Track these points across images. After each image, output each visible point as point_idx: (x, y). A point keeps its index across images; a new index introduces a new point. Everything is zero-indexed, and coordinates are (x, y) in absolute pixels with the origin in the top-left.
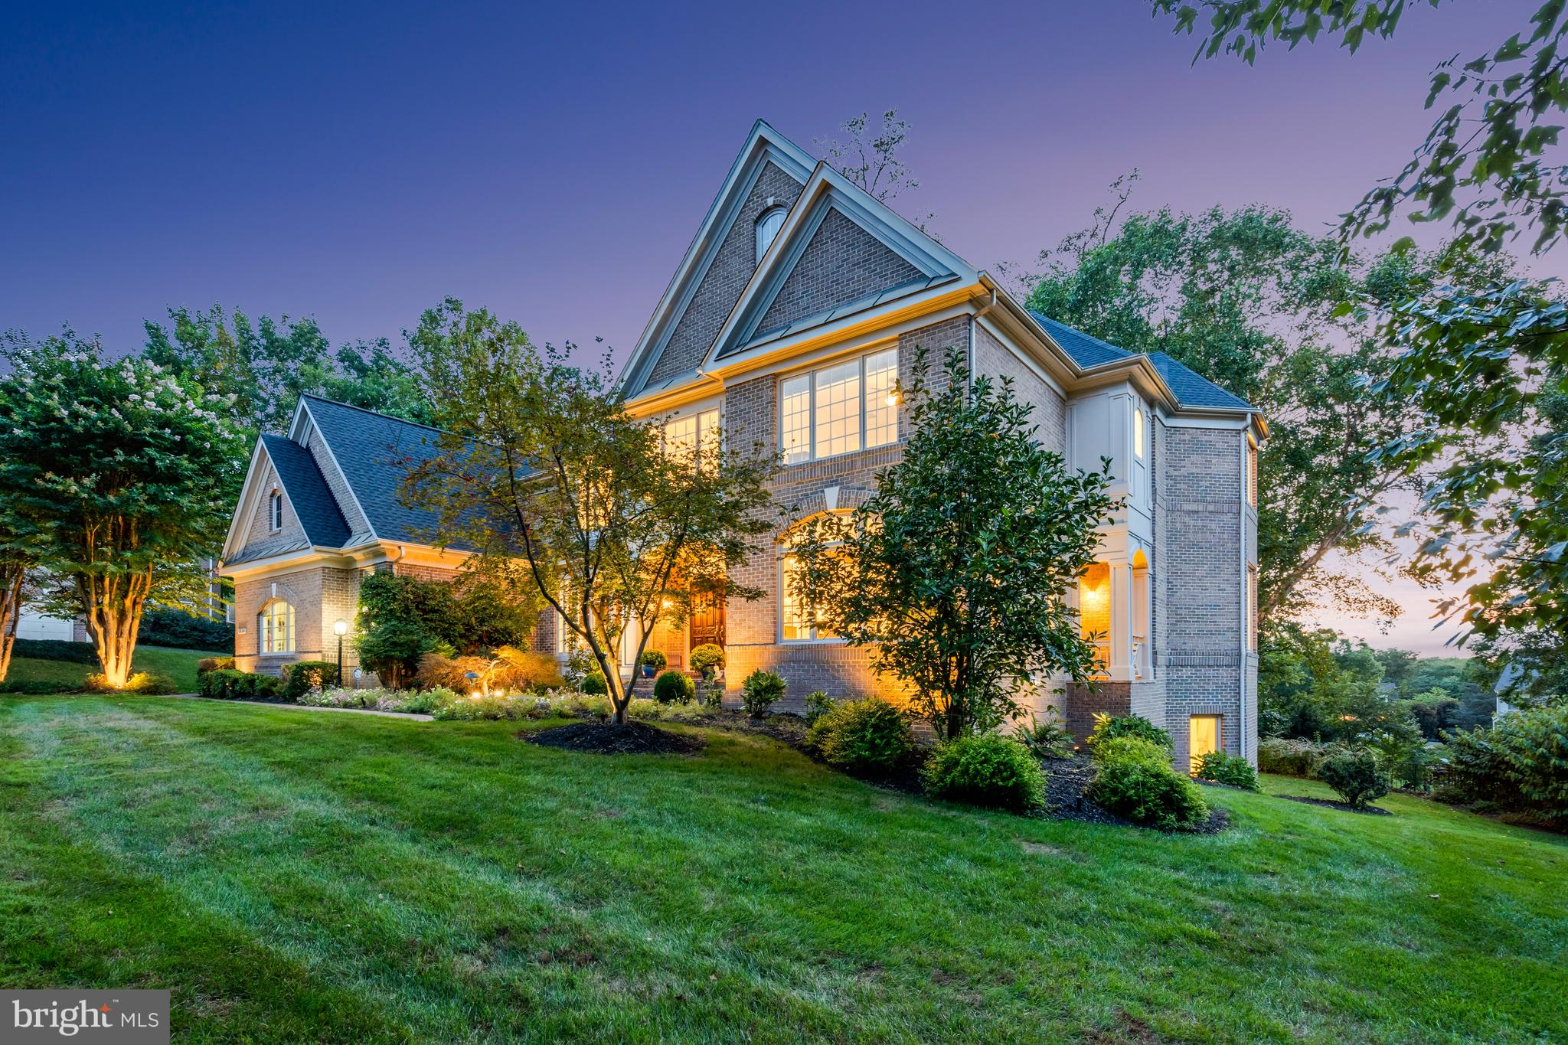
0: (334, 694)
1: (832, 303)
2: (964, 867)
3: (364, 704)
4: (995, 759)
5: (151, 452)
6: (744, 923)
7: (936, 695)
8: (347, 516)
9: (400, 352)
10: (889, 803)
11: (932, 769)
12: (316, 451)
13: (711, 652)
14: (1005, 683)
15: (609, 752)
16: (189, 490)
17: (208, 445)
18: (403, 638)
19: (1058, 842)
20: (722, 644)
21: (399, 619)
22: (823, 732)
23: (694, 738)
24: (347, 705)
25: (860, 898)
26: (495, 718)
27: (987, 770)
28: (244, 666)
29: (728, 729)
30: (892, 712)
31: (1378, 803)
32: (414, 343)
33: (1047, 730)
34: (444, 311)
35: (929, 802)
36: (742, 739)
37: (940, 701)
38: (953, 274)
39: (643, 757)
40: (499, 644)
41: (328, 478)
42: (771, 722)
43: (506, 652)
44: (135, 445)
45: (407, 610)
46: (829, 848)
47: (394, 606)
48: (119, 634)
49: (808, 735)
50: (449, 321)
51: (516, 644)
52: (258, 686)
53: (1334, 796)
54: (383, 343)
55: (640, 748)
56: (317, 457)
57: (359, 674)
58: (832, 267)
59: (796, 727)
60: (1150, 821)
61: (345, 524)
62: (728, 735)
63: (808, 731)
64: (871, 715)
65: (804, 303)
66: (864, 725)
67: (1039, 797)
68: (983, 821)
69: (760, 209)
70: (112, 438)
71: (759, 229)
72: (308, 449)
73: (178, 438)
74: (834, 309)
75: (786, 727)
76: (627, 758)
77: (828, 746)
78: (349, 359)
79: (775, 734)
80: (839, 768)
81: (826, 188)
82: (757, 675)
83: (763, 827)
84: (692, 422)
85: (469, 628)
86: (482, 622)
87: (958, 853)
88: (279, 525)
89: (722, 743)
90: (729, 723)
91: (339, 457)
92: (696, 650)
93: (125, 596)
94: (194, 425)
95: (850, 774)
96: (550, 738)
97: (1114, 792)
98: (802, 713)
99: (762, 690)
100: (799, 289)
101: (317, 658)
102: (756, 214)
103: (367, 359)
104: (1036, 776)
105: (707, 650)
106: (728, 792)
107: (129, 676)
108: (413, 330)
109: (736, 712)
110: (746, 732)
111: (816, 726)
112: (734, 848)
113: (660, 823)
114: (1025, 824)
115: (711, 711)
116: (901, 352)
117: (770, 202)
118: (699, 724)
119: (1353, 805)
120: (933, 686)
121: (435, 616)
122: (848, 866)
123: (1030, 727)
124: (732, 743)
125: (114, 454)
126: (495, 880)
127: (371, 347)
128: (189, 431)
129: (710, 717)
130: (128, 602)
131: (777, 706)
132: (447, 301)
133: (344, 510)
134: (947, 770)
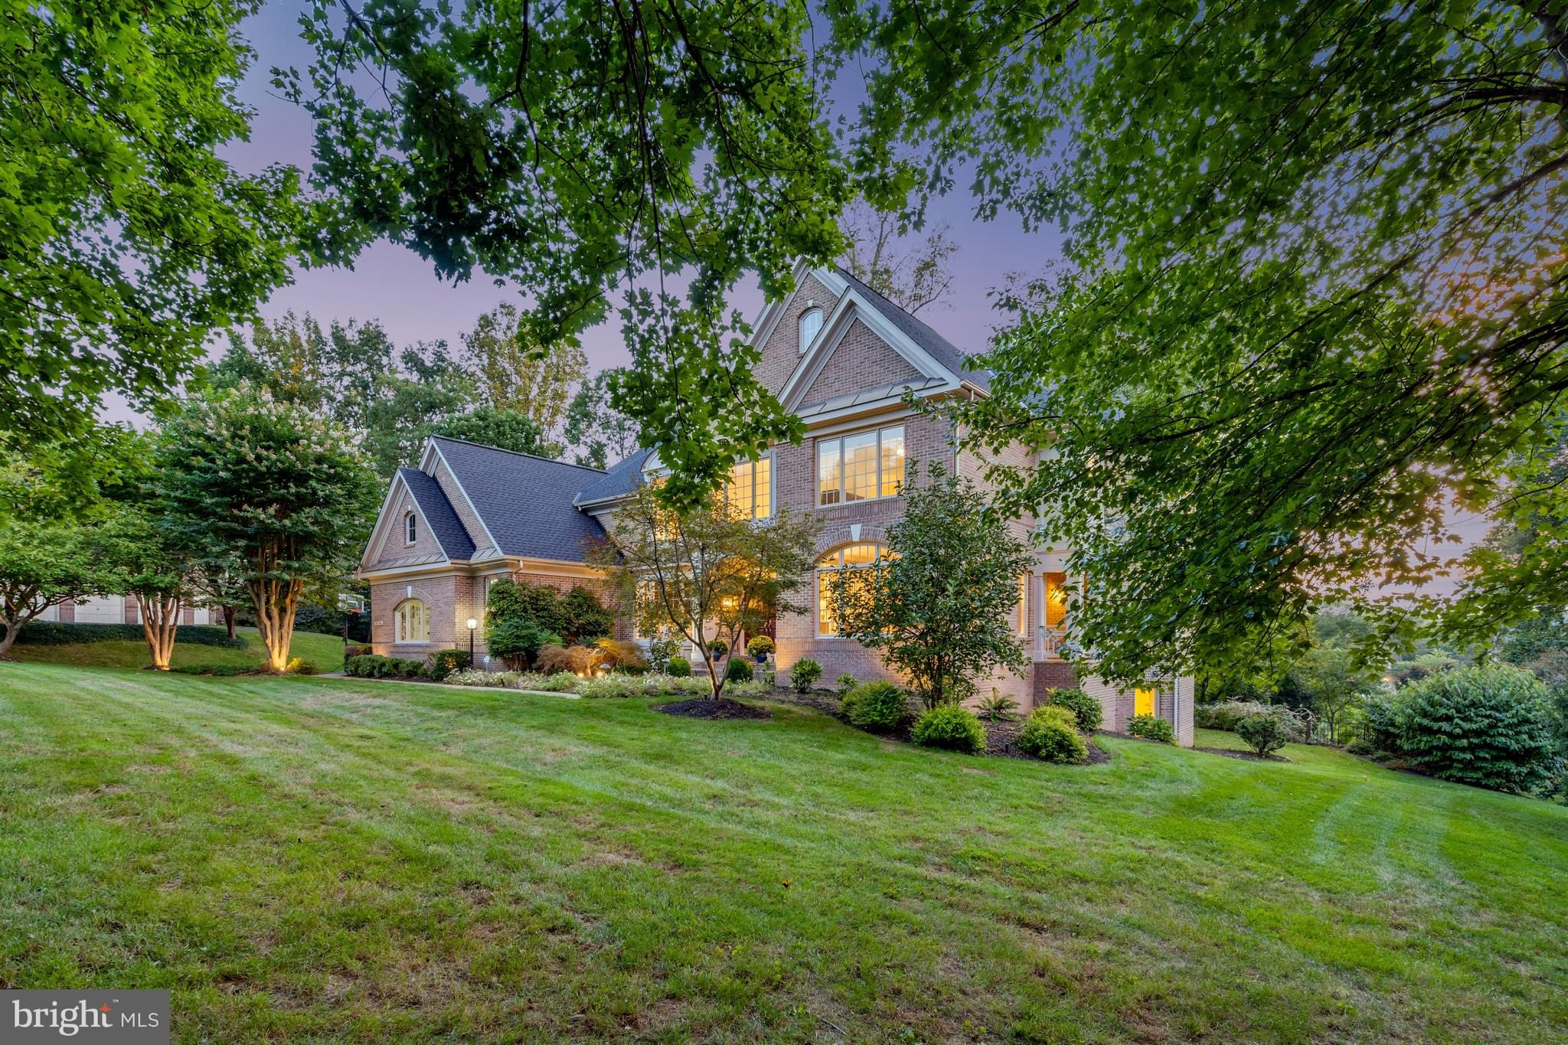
0: (471, 676)
1: (857, 389)
2: (926, 778)
3: (502, 683)
4: (954, 721)
5: (313, 483)
6: (816, 796)
7: (924, 678)
8: (471, 535)
9: (457, 352)
10: (890, 747)
11: (917, 729)
12: (442, 480)
13: (764, 643)
14: (968, 672)
15: (715, 718)
16: (339, 511)
17: (352, 474)
18: (525, 632)
19: (985, 768)
20: (773, 636)
21: (519, 617)
22: (850, 704)
23: (763, 708)
24: (487, 684)
25: (869, 789)
26: (624, 696)
27: (949, 728)
28: (380, 651)
29: (783, 702)
30: (894, 691)
31: (1279, 752)
32: (471, 345)
33: (1002, 701)
34: (499, 316)
35: (914, 747)
36: (795, 709)
37: (927, 683)
38: (942, 379)
39: (736, 721)
40: (593, 634)
41: (454, 503)
42: (812, 696)
43: (604, 643)
44: (302, 479)
45: (525, 610)
46: (854, 769)
47: (516, 607)
48: (281, 626)
49: (839, 706)
50: (504, 326)
51: (605, 633)
52: (404, 668)
53: (1248, 747)
54: (442, 344)
55: (733, 716)
56: (443, 485)
57: (487, 659)
58: (857, 362)
59: (831, 700)
60: (1049, 758)
61: (470, 541)
62: (785, 706)
63: (840, 703)
64: (881, 694)
65: (836, 386)
66: (876, 700)
67: (982, 743)
68: (945, 757)
69: (803, 308)
70: (286, 475)
71: (801, 322)
72: (434, 478)
73: (332, 471)
74: (858, 394)
75: (823, 700)
76: (726, 722)
77: (853, 714)
78: (411, 359)
79: (815, 705)
80: (860, 727)
81: (852, 305)
82: (801, 663)
83: (819, 759)
84: (750, 465)
85: (569, 621)
86: (578, 616)
87: (923, 771)
88: (413, 538)
89: (781, 711)
90: (782, 697)
91: (467, 488)
92: (751, 642)
93: (285, 597)
94: (343, 460)
95: (867, 731)
96: (672, 709)
97: (1029, 741)
98: (834, 689)
99: (806, 674)
100: (832, 376)
101: (452, 647)
102: (800, 311)
103: (428, 360)
104: (981, 733)
105: (758, 640)
106: (795, 742)
107: (289, 660)
108: (470, 330)
109: (786, 689)
110: (796, 704)
111: (845, 699)
112: (805, 768)
113: (763, 757)
114: (969, 759)
115: (768, 688)
116: (906, 430)
117: (810, 303)
118: (761, 698)
119: (1261, 755)
120: (924, 672)
121: (545, 614)
122: (864, 777)
123: (992, 699)
124: (789, 712)
125: (287, 487)
126: (698, 780)
127: (430, 349)
128: (338, 464)
129: (768, 693)
130: (288, 601)
131: (815, 685)
132: (502, 306)
133: (469, 530)
134: (927, 728)
